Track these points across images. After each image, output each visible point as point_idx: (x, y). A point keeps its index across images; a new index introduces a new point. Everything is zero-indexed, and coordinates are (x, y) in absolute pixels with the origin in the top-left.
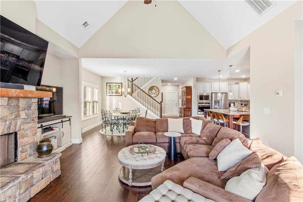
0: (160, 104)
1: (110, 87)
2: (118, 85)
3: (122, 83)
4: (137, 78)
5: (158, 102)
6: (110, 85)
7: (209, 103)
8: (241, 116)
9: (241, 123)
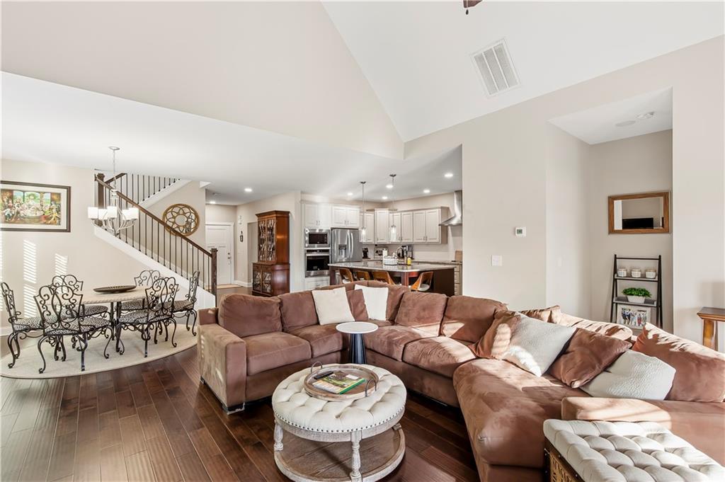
0: (211, 255)
1: (11, 197)
2: (52, 194)
3: (69, 189)
4: (122, 174)
5: (205, 251)
6: (11, 191)
7: (327, 251)
8: (419, 273)
9: (421, 287)
